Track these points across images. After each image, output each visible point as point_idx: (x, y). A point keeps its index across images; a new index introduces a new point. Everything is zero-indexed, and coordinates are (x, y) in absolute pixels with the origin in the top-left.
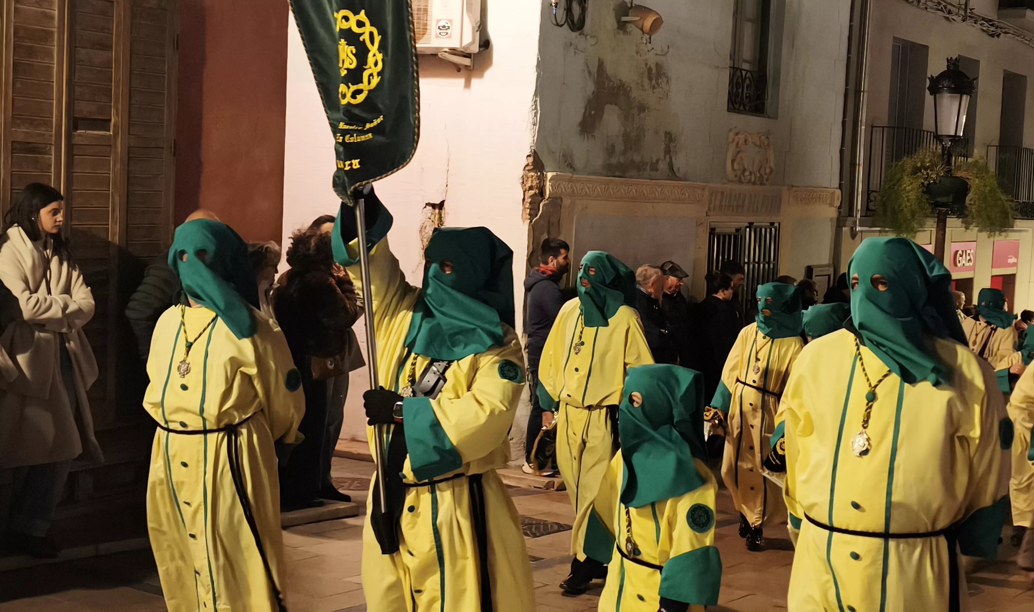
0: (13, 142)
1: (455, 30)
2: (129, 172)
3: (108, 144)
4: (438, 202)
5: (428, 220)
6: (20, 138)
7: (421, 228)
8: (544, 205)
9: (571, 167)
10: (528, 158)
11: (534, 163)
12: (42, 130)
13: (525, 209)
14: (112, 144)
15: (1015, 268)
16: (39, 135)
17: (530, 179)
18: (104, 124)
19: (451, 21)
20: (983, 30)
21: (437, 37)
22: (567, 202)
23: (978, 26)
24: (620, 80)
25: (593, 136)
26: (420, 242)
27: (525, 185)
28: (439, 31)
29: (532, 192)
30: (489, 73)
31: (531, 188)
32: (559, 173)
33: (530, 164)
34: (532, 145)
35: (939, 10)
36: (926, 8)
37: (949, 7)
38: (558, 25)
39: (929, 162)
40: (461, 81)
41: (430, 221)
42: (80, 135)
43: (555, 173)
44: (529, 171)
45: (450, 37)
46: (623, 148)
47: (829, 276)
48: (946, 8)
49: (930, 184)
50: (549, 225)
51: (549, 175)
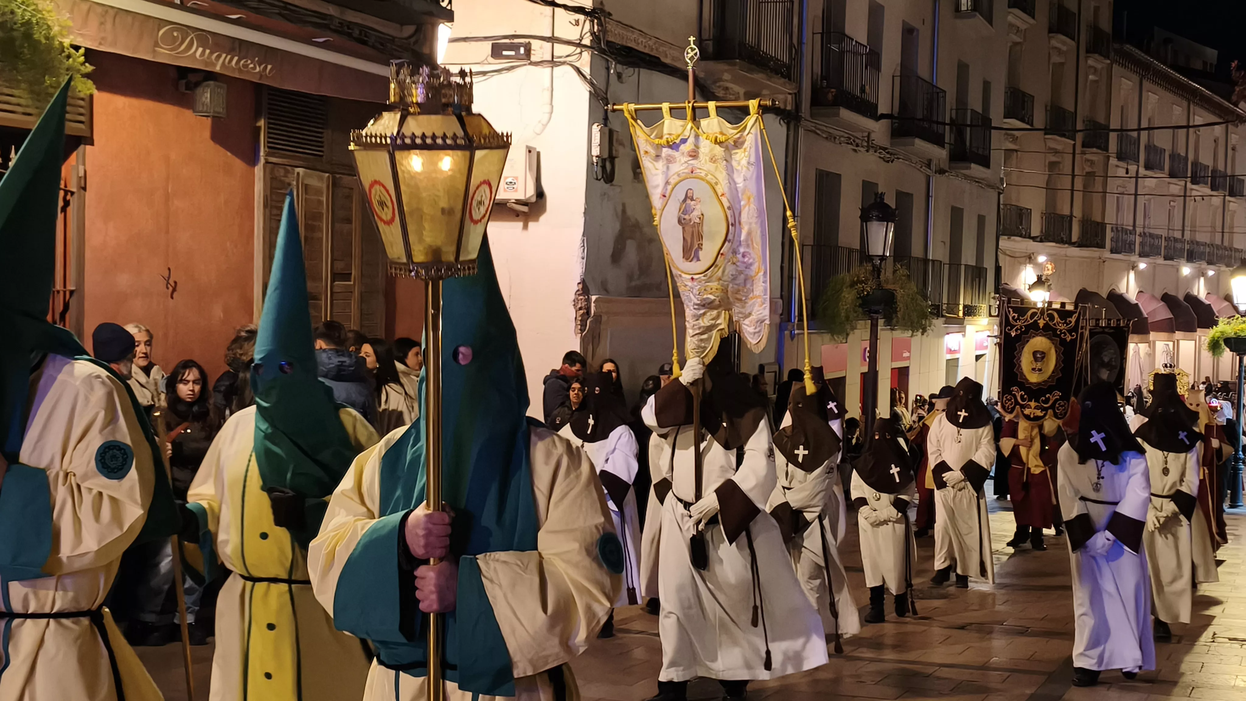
1: (520, 185)
2: (361, 310)
3: (349, 291)
8: (590, 322)
9: (607, 291)
10: (579, 285)
11: (582, 289)
13: (576, 325)
14: (353, 289)
15: (908, 361)
17: (580, 302)
18: (349, 276)
19: (516, 178)
20: (880, 157)
21: (505, 190)
22: (604, 318)
23: (877, 154)
24: (636, 219)
25: (620, 266)
27: (576, 307)
28: (506, 186)
29: (581, 312)
30: (543, 218)
31: (580, 309)
32: (599, 296)
33: (580, 290)
34: (582, 274)
35: (848, 143)
36: (840, 143)
37: (857, 141)
38: (597, 179)
39: (863, 278)
40: (520, 224)
42: (338, 285)
43: (597, 296)
45: (516, 191)
46: (638, 273)
47: (775, 372)
48: (854, 141)
49: (864, 295)
50: (593, 338)
51: (594, 298)
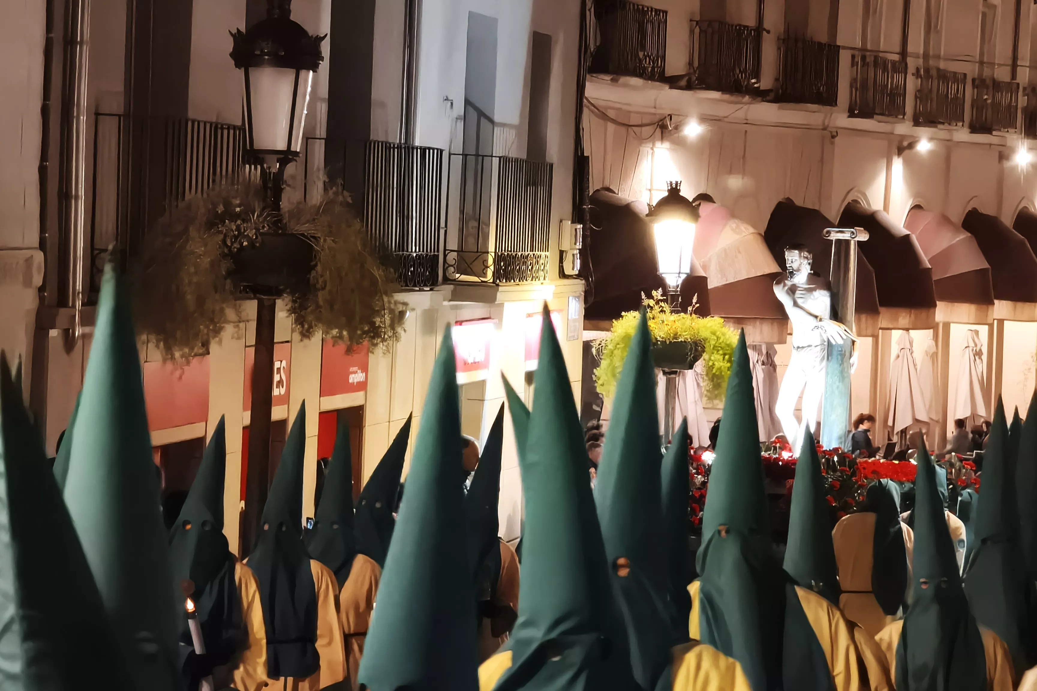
15: (362, 393)
39: (239, 206)
49: (242, 247)
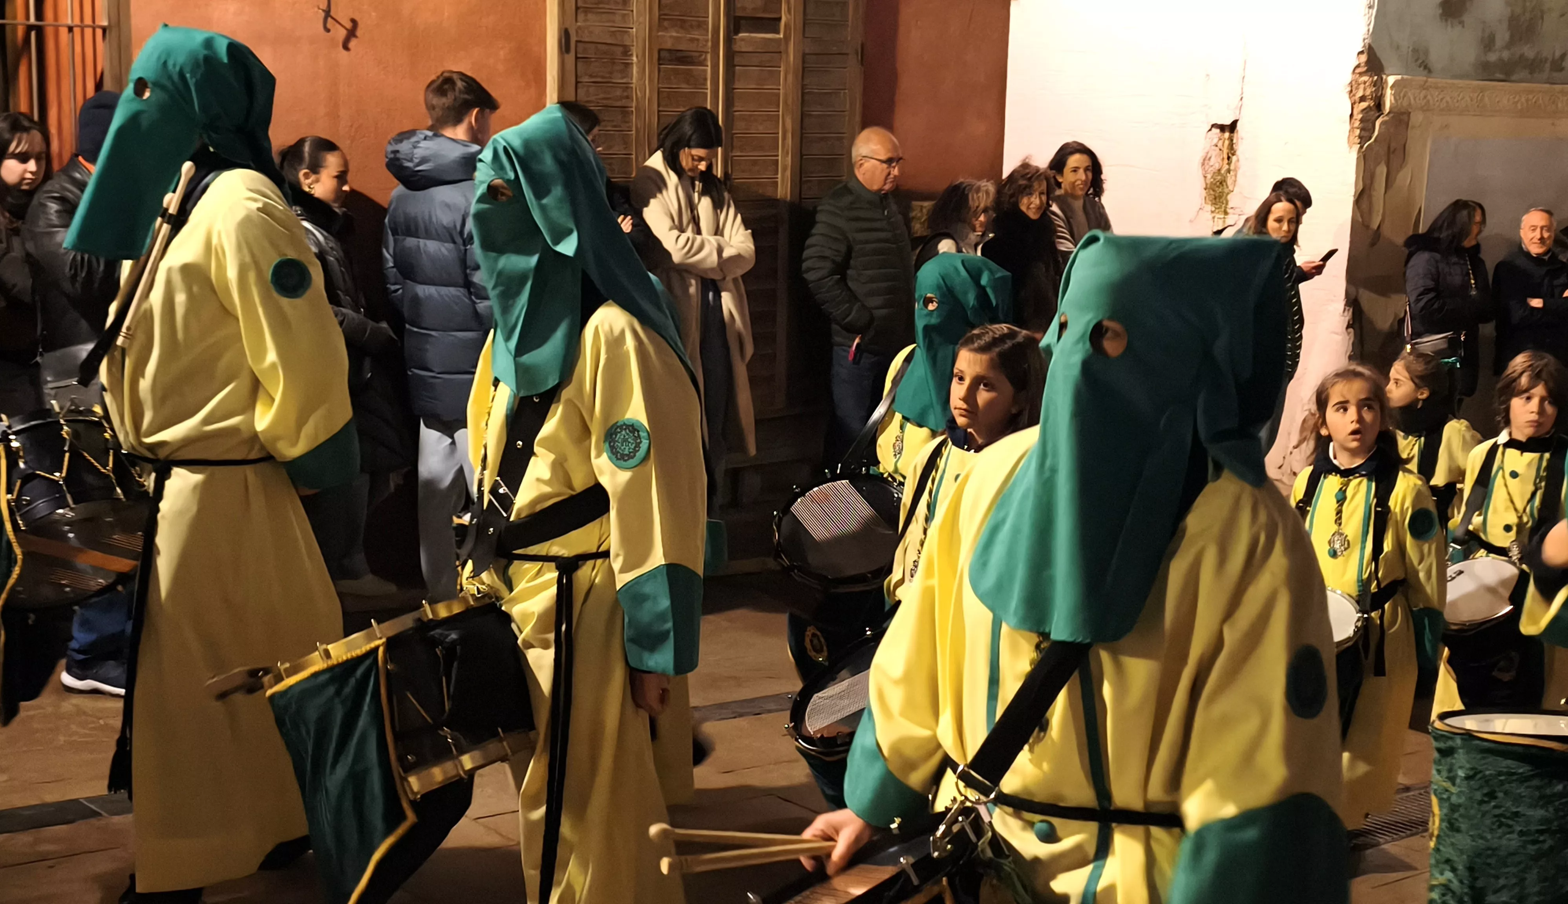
0: (660, 51)
2: (803, 87)
3: (776, 51)
4: (1228, 122)
5: (1215, 148)
6: (669, 45)
7: (1204, 160)
8: (1382, 124)
9: (1427, 68)
10: (1360, 56)
11: (1367, 63)
12: (695, 35)
13: (1352, 129)
14: (782, 48)
16: (692, 40)
17: (1362, 86)
18: (772, 24)
22: (1417, 118)
25: (1462, 23)
26: (1203, 179)
27: (1354, 95)
29: (1364, 105)
31: (1362, 99)
32: (1405, 77)
33: (1363, 65)
34: (1366, 36)
41: (1217, 149)
42: (742, 39)
43: (1399, 77)
44: (1361, 74)
46: (1507, 36)
50: (1389, 152)
51: (1391, 80)
